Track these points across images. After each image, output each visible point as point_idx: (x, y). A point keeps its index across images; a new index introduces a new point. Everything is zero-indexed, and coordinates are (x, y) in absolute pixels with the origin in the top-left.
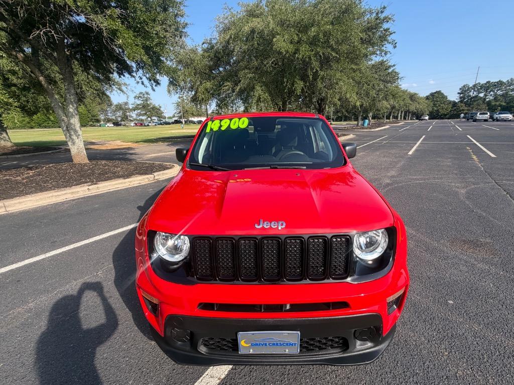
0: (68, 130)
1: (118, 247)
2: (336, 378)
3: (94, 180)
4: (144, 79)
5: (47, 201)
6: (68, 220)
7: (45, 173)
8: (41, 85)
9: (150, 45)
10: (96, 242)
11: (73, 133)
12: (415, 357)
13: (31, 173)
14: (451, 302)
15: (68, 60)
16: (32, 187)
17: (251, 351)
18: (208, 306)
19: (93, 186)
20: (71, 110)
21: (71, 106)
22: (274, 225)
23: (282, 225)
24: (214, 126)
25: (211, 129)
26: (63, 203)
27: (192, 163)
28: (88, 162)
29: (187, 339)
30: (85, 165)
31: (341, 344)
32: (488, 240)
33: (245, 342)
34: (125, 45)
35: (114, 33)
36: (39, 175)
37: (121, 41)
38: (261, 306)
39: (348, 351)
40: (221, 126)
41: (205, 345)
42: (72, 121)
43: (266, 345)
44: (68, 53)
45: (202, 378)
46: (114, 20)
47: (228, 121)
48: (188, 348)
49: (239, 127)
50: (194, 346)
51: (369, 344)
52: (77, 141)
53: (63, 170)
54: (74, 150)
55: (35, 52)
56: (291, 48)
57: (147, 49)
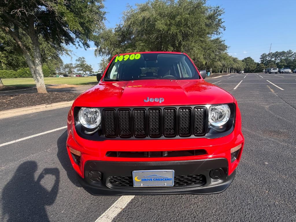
0: (35, 74)
1: (61, 136)
2: (197, 207)
3: (50, 102)
4: (80, 43)
5: (20, 113)
6: (32, 123)
7: (21, 98)
8: (20, 47)
9: (83, 22)
10: (48, 134)
11: (38, 75)
12: (247, 194)
13: (12, 98)
14: (267, 163)
15: (36, 32)
16: (12, 105)
17: (142, 185)
18: (113, 154)
19: (49, 105)
20: (37, 62)
21: (37, 59)
22: (156, 100)
23: (162, 100)
24: (120, 58)
25: (118, 60)
26: (30, 114)
27: (106, 79)
28: (47, 92)
29: (99, 179)
30: (45, 94)
31: (201, 180)
32: (285, 131)
33: (137, 178)
34: (69, 21)
35: (62, 14)
36: (17, 99)
37: (66, 19)
38: (148, 152)
39: (206, 185)
40: (124, 58)
41: (111, 183)
42: (37, 68)
43: (151, 180)
44: (35, 29)
45: (110, 208)
46: (62, 6)
47: (128, 56)
48: (100, 185)
49: (135, 59)
50: (104, 183)
51: (220, 181)
52: (40, 80)
53: (31, 96)
54: (38, 86)
55: (16, 28)
56: (166, 28)
57: (82, 24)
